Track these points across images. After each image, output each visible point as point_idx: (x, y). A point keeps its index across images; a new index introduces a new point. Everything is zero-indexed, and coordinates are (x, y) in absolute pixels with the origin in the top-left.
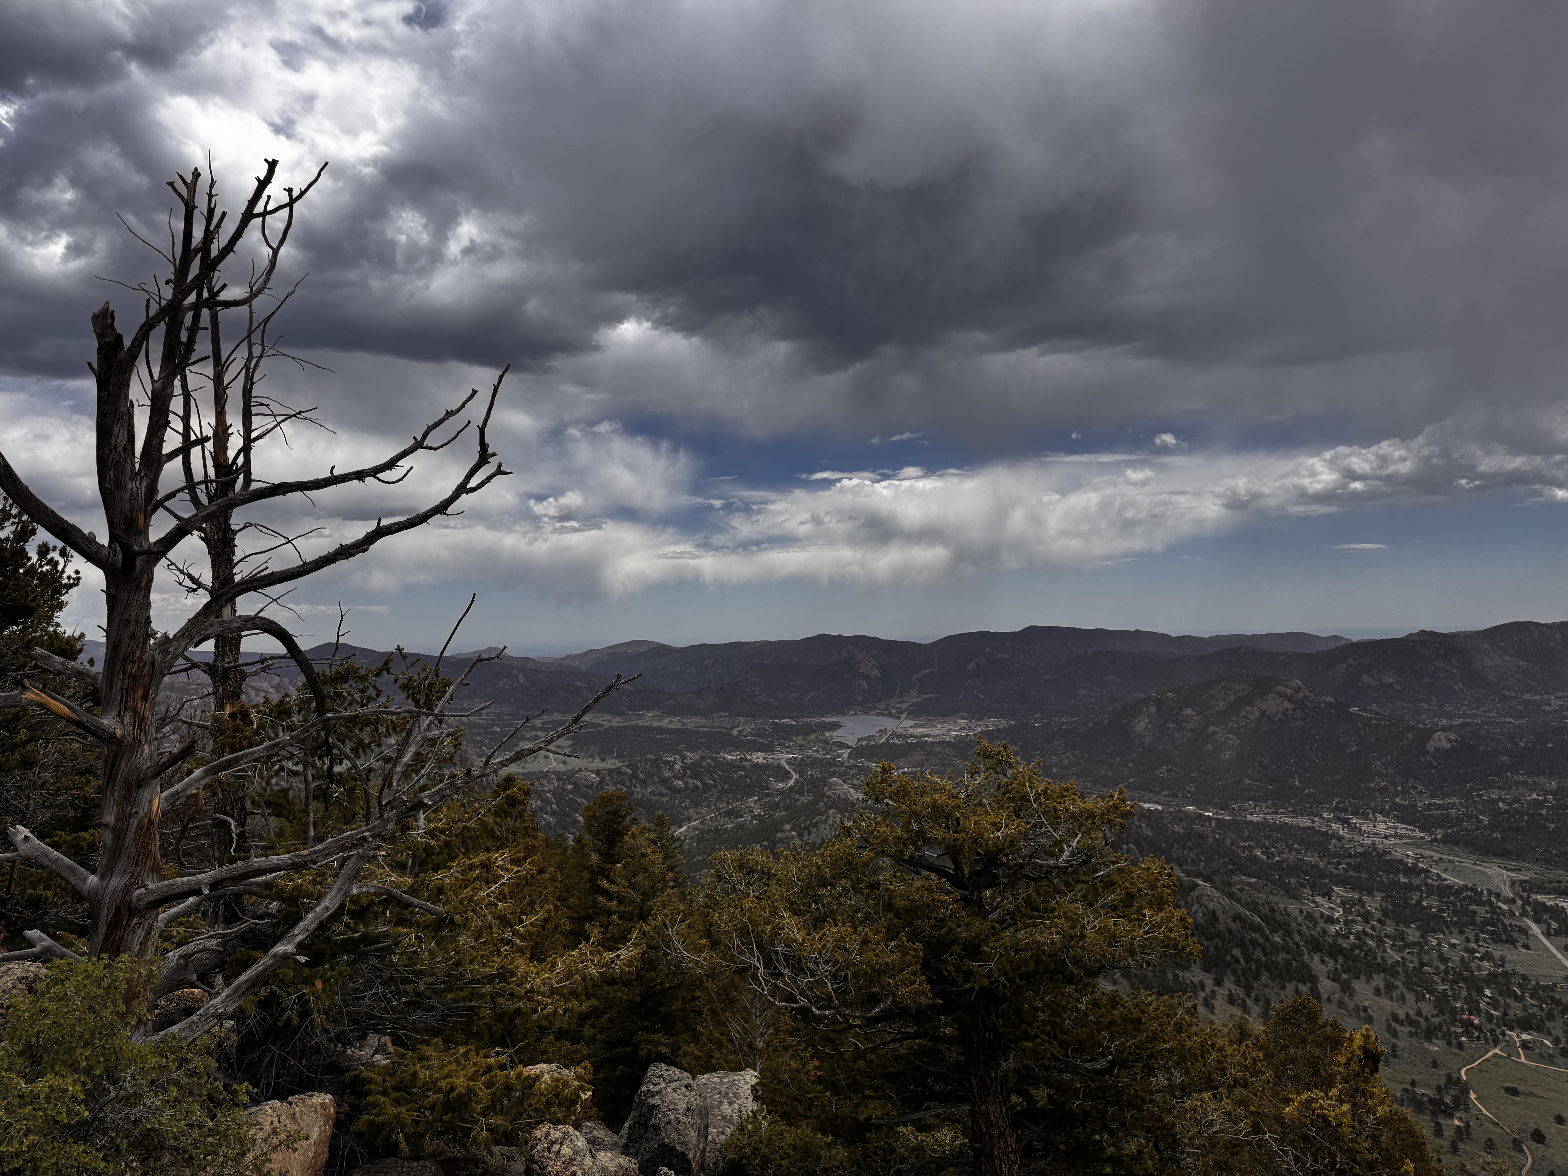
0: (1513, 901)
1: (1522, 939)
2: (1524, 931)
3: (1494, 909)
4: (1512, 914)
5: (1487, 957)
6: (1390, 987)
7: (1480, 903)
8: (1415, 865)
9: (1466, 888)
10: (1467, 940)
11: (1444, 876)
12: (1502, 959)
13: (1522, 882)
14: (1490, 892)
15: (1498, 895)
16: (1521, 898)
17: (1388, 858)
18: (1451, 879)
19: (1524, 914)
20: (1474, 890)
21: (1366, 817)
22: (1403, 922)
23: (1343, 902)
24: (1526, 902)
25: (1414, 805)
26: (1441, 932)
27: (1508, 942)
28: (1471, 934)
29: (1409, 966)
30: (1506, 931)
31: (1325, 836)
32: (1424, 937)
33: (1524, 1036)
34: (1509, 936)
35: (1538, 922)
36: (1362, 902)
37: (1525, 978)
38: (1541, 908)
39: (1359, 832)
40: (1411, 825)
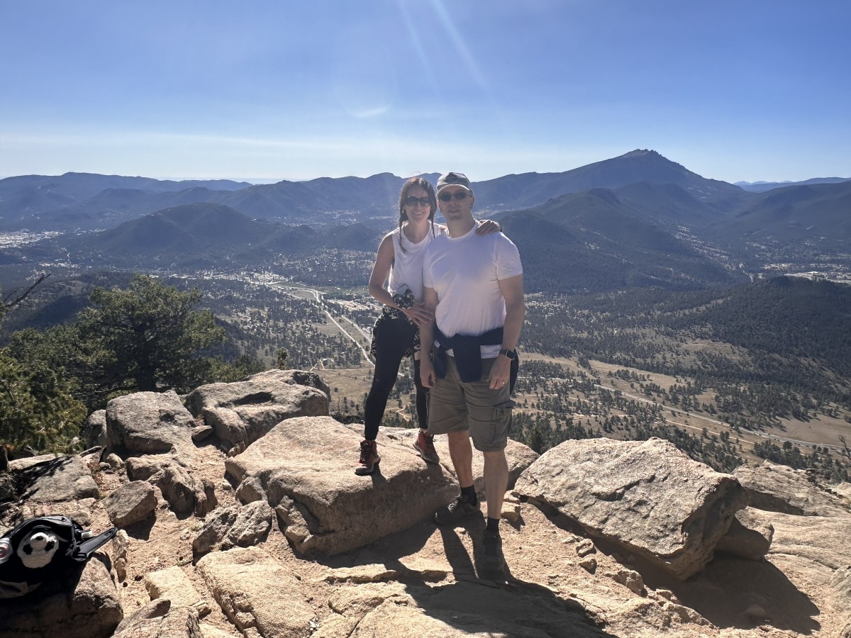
0: (320, 304)
1: (323, 320)
2: (324, 316)
3: (313, 308)
4: (320, 309)
5: (311, 329)
6: (272, 349)
7: (308, 307)
8: (282, 293)
9: (302, 300)
10: (303, 323)
11: (294, 296)
12: (316, 329)
13: (324, 295)
14: (311, 301)
15: (315, 302)
16: (324, 302)
17: (271, 290)
18: (297, 297)
19: (325, 309)
20: (305, 301)
21: (261, 273)
22: (277, 319)
23: (251, 314)
24: (325, 304)
25: (281, 265)
26: (293, 321)
27: (318, 322)
28: (304, 320)
29: (280, 338)
30: (318, 317)
31: (242, 283)
32: (285, 325)
33: (324, 359)
34: (320, 319)
35: (329, 311)
36: (259, 313)
37: (324, 335)
38: (331, 305)
39: (258, 280)
40: (280, 274)
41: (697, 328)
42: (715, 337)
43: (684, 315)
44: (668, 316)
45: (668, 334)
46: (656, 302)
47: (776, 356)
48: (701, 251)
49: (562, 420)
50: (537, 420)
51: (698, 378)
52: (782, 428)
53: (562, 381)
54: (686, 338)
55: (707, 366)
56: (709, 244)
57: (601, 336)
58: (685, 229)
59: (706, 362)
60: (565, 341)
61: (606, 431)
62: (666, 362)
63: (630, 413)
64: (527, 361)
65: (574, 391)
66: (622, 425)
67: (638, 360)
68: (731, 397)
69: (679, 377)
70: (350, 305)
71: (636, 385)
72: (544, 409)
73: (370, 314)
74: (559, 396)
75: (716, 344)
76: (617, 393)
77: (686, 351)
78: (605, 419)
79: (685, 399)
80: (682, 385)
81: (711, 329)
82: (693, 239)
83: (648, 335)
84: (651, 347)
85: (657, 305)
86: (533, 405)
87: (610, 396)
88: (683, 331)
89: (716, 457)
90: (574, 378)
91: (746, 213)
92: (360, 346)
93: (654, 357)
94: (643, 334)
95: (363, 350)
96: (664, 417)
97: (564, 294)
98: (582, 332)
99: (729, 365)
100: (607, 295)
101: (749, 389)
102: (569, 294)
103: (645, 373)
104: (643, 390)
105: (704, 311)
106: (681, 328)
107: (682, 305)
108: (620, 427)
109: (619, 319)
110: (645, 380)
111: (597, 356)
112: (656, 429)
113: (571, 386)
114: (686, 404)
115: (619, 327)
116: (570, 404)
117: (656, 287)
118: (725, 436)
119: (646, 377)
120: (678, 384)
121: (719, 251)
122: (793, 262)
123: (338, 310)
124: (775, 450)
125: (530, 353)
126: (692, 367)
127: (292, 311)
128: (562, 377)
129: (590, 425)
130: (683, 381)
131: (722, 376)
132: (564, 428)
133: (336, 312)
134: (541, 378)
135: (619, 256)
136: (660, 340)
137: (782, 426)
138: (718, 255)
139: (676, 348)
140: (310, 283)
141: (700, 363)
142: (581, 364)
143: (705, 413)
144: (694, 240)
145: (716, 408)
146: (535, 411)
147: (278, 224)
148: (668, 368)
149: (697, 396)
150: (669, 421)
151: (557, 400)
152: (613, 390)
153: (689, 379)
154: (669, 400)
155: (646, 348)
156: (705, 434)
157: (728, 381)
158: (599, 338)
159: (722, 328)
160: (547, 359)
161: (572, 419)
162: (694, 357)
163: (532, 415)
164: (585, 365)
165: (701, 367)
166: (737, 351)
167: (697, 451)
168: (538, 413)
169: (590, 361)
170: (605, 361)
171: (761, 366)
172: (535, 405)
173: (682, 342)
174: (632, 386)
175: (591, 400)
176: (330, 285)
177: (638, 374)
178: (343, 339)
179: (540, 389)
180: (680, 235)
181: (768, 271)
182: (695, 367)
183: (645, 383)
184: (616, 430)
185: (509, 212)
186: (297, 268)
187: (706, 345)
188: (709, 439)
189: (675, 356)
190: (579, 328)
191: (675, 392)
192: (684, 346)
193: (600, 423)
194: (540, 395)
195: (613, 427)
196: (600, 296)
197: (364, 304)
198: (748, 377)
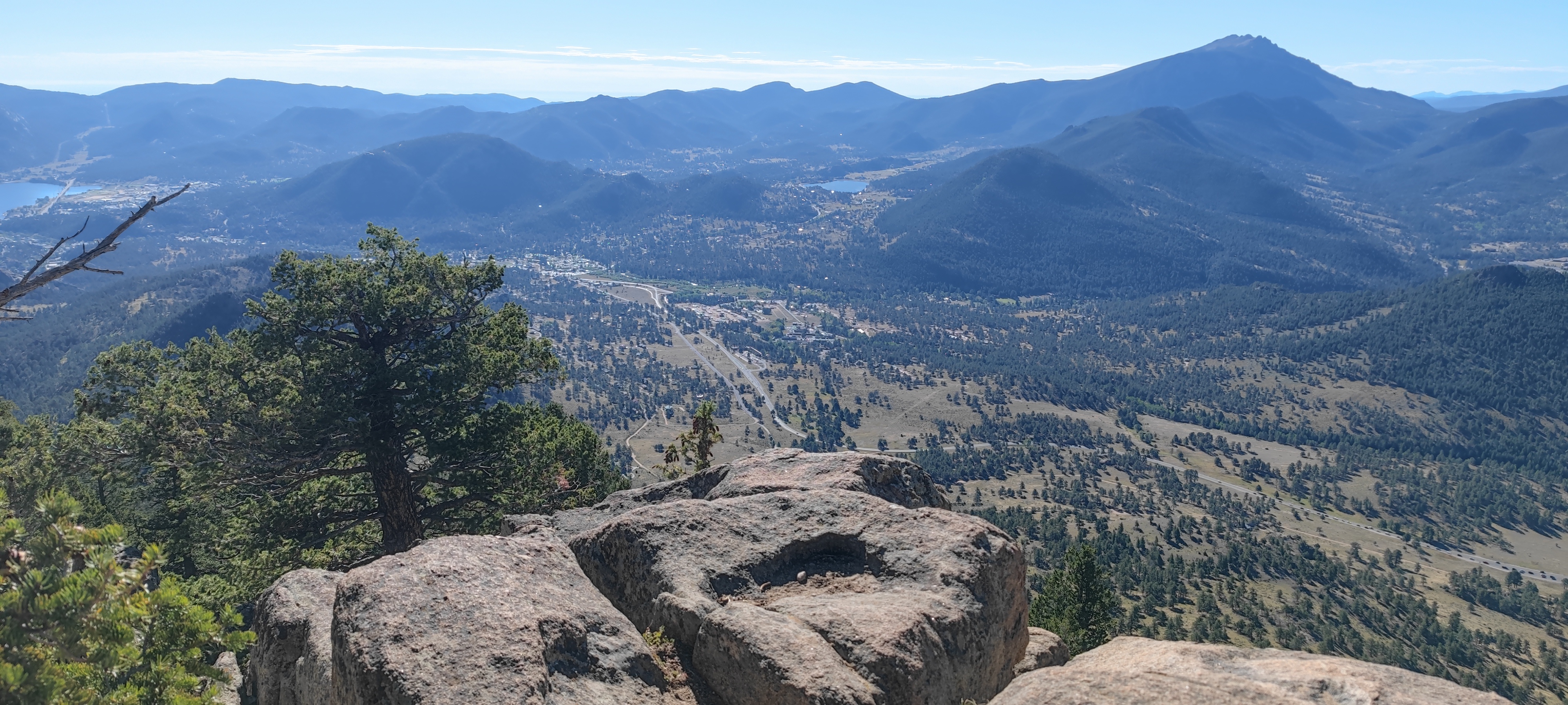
0: (662, 310)
1: (666, 338)
2: (669, 333)
3: (649, 318)
4: (662, 319)
5: (645, 355)
7: (640, 315)
8: (595, 291)
9: (631, 304)
10: (632, 343)
11: (616, 296)
12: (655, 354)
13: (669, 296)
14: (647, 305)
15: (652, 307)
16: (668, 307)
17: (576, 287)
18: (621, 299)
19: (669, 319)
20: (636, 305)
21: (557, 255)
22: (586, 336)
23: (541, 327)
24: (670, 310)
25: (594, 243)
26: (614, 340)
27: (658, 342)
28: (634, 339)
29: (592, 370)
30: (657, 333)
31: (524, 273)
32: (601, 347)
33: (667, 407)
34: (660, 337)
35: (678, 324)
36: (557, 326)
37: (669, 366)
38: (681, 313)
39: (554, 269)
40: (592, 259)
41: (1341, 360)
42: (1376, 377)
43: (1318, 335)
44: (1285, 339)
45: (1286, 371)
46: (1262, 312)
47: (1494, 414)
48: (1348, 219)
49: (1088, 520)
50: (1043, 522)
51: (1343, 450)
52: (1506, 547)
53: (1088, 451)
54: (1319, 377)
55: (1358, 428)
56: (1365, 205)
57: (1159, 372)
58: (1318, 179)
59: (1359, 423)
60: (1094, 380)
61: (1170, 543)
62: (1281, 420)
63: (1215, 512)
64: (1024, 415)
65: (1110, 469)
66: (1199, 533)
67: (1228, 416)
68: (1405, 486)
69: (1308, 449)
70: (713, 313)
71: (1227, 462)
72: (1057, 501)
73: (748, 329)
74: (1084, 477)
75: (1377, 390)
76: (1191, 474)
77: (1320, 401)
78: (1167, 520)
79: (1318, 489)
80: (1312, 463)
81: (1368, 361)
82: (1334, 197)
83: (1247, 371)
84: (1253, 393)
85: (1264, 316)
86: (1035, 493)
87: (1177, 480)
88: (1315, 364)
89: (1378, 597)
90: (1109, 445)
91: (1437, 149)
92: (729, 384)
93: (1260, 412)
94: (1238, 369)
95: (736, 392)
96: (1278, 519)
97: (1094, 295)
98: (1125, 365)
99: (1401, 428)
100: (1171, 299)
101: (1440, 472)
102: (1102, 296)
103: (1242, 440)
104: (1238, 470)
105: (1354, 329)
106: (1311, 358)
107: (1312, 317)
108: (1197, 536)
109: (1194, 343)
110: (1243, 453)
111: (1153, 407)
112: (1264, 541)
113: (1103, 461)
114: (1321, 498)
115: (1194, 354)
116: (1103, 492)
117: (1263, 284)
118: (1394, 559)
119: (1243, 449)
120: (1304, 462)
121: (1382, 219)
122: (1527, 239)
123: (693, 322)
124: (1491, 586)
125: (1031, 402)
126: (1330, 430)
127: (613, 324)
128: (1089, 444)
129: (1141, 531)
130: (1314, 454)
131: (1388, 447)
132: (1093, 535)
133: (688, 325)
134: (1051, 444)
135: (1194, 229)
136: (1270, 381)
137: (1503, 543)
138: (1381, 226)
139: (1300, 396)
140: (645, 274)
141: (1346, 423)
142: (1123, 422)
143: (1358, 515)
144: (1337, 200)
145: (1377, 507)
146: (1040, 503)
147: (589, 171)
148: (1286, 432)
149: (1340, 484)
150: (1289, 528)
151: (1080, 487)
152: (1182, 470)
153: (1325, 452)
154: (1289, 490)
155: (1244, 395)
156: (1355, 553)
157: (1400, 457)
158: (1157, 375)
159: (1388, 361)
160: (1062, 412)
161: (1106, 520)
162: (1334, 412)
163: (1034, 512)
164: (1131, 423)
165: (1349, 431)
166: (1417, 403)
167: (1343, 585)
168: (1045, 508)
169: (1139, 416)
170: (1167, 417)
171: (1463, 431)
172: (1040, 493)
173: (1314, 385)
174: (1218, 463)
175: (1141, 487)
176: (679, 277)
177: (1229, 441)
178: (701, 371)
179: (1049, 466)
180: (1310, 190)
181: (1478, 257)
182: (1337, 431)
183: (1241, 459)
184: (1189, 542)
185: (994, 150)
186: (622, 248)
187: (1357, 391)
188: (1365, 563)
189: (1298, 409)
190: (1119, 357)
191: (1299, 476)
192: (1315, 391)
193: (1159, 529)
194: (1047, 476)
195: (1184, 537)
196: (1158, 300)
197: (739, 311)
198: (1438, 450)
